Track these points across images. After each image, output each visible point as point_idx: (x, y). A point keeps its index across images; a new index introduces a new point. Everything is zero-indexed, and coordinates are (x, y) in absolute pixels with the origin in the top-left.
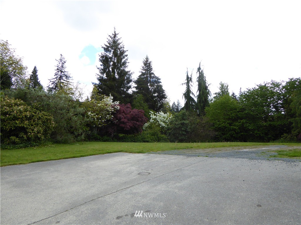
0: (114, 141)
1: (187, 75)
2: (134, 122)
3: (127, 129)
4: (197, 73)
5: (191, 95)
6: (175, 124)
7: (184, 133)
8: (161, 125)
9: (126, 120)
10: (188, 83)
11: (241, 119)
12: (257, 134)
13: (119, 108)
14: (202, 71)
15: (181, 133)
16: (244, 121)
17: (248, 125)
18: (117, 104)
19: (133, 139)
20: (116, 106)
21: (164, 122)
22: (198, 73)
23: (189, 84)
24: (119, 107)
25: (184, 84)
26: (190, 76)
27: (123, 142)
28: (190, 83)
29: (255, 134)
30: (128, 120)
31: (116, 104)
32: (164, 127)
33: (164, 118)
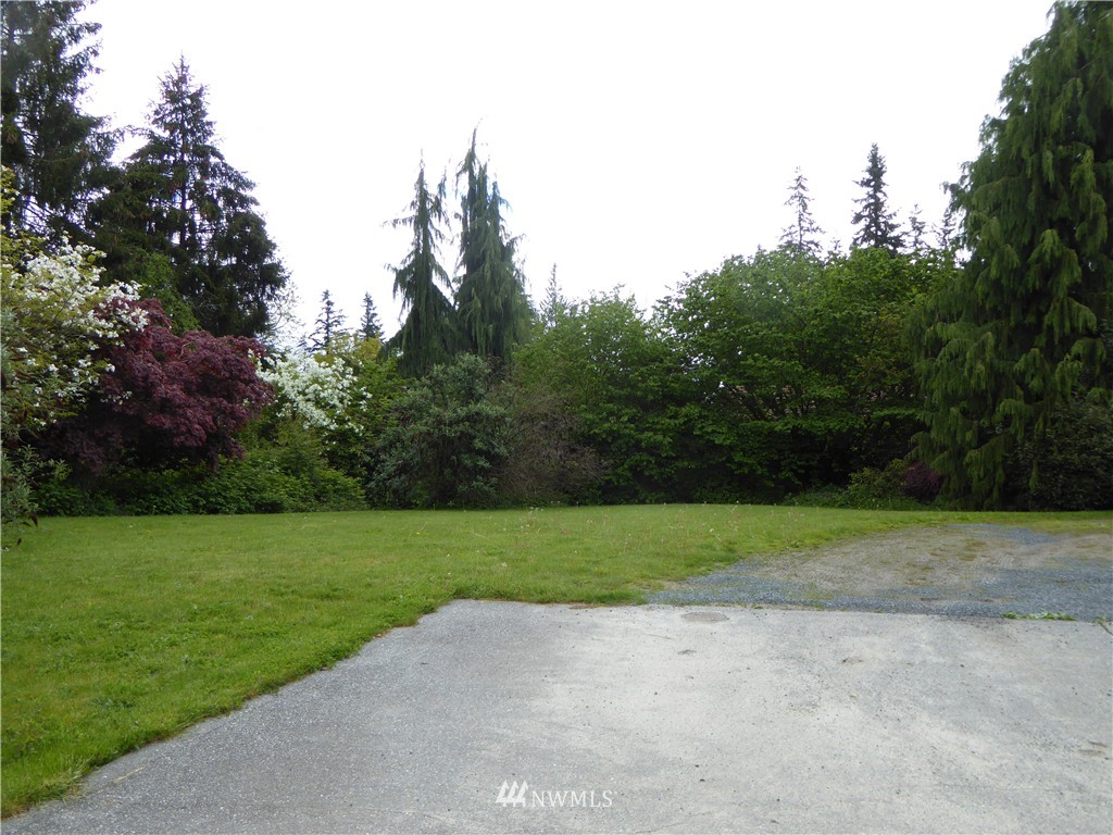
0: (103, 512)
1: (421, 181)
2: (215, 400)
3: (188, 444)
4: (458, 175)
5: (436, 280)
6: (439, 422)
7: (482, 462)
8: (305, 419)
9: (176, 391)
10: (421, 222)
11: (681, 404)
12: (740, 465)
13: (144, 322)
14: (483, 171)
15: (468, 462)
16: (691, 409)
17: (710, 430)
18: (130, 298)
19: (199, 495)
20: (122, 307)
21: (319, 403)
22: (466, 176)
23: (429, 226)
24: (142, 318)
25: (404, 221)
26: (433, 190)
27: (146, 511)
28: (434, 220)
29: (733, 467)
30: (187, 391)
31: (124, 300)
32: (323, 428)
33: (322, 384)
